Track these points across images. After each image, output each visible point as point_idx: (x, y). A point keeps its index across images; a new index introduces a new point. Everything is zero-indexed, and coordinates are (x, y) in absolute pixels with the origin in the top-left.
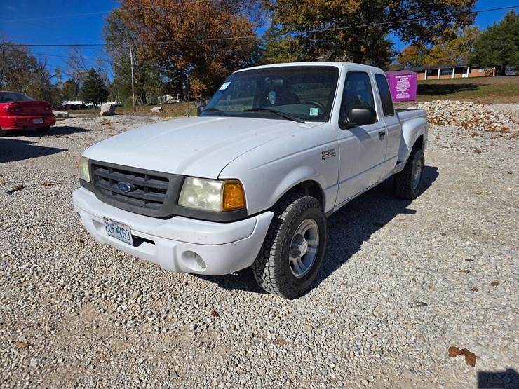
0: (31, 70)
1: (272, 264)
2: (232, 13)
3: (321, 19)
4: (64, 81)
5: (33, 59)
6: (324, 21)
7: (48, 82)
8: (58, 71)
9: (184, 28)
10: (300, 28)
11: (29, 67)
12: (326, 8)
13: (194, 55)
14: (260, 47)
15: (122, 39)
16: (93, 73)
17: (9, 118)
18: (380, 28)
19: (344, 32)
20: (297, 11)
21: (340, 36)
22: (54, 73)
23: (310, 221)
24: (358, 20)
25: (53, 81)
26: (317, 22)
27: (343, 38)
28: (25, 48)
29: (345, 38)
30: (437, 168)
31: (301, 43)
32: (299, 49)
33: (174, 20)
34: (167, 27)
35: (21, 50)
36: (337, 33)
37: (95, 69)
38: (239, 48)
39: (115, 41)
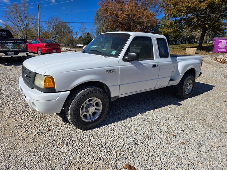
0: (67, 32)
1: (69, 113)
2: (145, 10)
3: (186, 12)
4: (78, 37)
5: (69, 28)
6: (187, 13)
7: (72, 37)
8: (76, 33)
9: (123, 16)
10: (175, 16)
11: (67, 31)
12: (189, 7)
13: (126, 28)
14: (159, 24)
15: (101, 20)
16: (88, 34)
17: (45, 49)
18: (218, 16)
19: (197, 18)
20: (174, 8)
21: (195, 20)
22: (75, 33)
23: (96, 98)
24: (206, 13)
25: (74, 37)
26: (184, 13)
27: (196, 21)
28: (67, 23)
29: (198, 21)
30: (214, 86)
31: (176, 23)
32: (175, 25)
33: (120, 13)
34: (117, 16)
35: (65, 24)
36: (193, 19)
37: (89, 32)
38: (149, 25)
39: (98, 21)
